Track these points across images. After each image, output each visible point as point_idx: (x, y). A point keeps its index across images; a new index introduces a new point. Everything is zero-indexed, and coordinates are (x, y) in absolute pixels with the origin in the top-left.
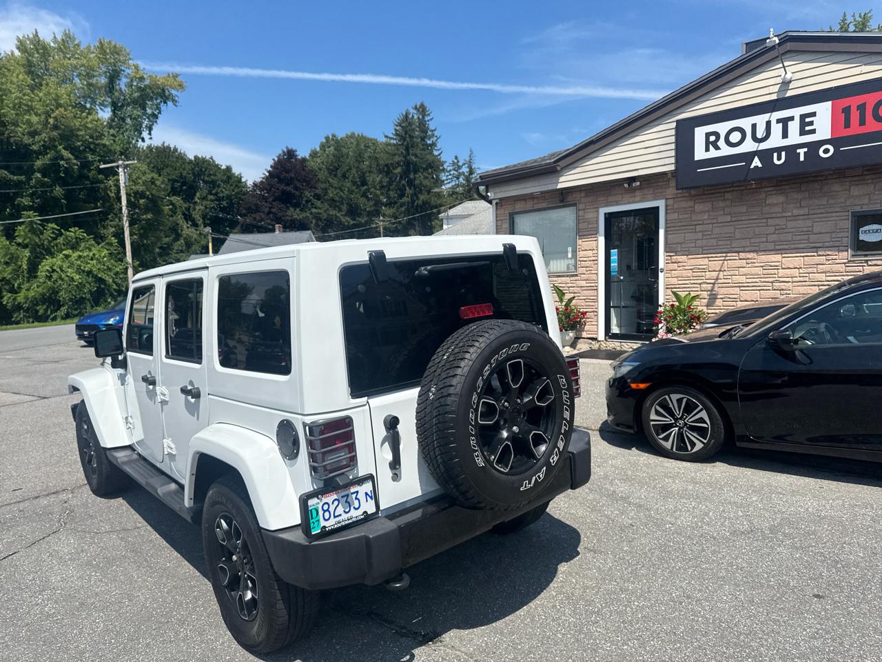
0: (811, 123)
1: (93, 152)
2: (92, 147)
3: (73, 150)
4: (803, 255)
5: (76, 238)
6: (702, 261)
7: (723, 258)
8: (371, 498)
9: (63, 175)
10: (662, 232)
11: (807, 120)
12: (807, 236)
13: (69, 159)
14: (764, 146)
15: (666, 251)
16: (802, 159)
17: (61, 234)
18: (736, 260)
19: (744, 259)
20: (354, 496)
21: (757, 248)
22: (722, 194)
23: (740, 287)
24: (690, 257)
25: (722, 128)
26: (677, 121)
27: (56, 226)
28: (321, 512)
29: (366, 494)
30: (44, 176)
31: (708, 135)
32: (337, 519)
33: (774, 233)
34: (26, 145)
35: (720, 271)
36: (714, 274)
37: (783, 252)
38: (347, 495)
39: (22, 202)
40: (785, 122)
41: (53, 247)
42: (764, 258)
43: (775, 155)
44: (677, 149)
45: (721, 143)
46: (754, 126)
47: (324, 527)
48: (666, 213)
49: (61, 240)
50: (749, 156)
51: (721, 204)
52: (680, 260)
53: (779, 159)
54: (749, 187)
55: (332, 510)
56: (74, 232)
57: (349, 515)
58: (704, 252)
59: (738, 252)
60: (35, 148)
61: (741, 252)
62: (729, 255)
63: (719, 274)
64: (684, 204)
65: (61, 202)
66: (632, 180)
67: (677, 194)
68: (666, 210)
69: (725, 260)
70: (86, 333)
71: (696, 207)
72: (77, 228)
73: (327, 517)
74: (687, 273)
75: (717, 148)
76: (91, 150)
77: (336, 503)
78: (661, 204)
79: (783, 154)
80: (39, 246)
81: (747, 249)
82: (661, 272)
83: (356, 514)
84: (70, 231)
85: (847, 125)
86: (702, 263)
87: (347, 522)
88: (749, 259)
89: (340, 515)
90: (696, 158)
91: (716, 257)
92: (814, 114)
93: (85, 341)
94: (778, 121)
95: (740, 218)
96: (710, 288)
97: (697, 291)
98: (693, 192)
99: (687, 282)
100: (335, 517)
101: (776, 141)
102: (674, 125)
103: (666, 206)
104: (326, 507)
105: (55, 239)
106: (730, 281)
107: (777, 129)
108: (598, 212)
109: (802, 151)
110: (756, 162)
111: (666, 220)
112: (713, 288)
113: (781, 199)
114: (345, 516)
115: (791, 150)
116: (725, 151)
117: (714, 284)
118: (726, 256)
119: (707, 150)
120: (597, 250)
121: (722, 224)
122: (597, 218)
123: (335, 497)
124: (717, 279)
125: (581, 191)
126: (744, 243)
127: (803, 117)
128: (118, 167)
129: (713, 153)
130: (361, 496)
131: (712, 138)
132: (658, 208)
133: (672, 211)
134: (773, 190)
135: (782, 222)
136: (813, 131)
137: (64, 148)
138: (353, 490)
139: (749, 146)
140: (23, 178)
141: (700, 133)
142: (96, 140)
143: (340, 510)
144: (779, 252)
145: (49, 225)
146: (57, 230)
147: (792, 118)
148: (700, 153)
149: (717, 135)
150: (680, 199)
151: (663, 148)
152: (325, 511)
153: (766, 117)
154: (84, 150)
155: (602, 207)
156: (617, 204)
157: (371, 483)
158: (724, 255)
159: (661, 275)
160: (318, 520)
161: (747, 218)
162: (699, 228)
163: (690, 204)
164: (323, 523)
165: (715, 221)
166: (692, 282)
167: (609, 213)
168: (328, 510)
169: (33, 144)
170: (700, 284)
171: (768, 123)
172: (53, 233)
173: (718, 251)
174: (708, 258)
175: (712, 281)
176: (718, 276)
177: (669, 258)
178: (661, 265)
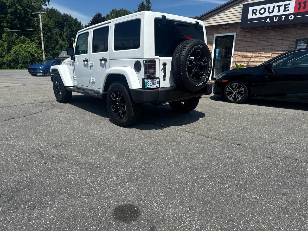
0: (288, 7)
1: (29, 8)
2: (28, 6)
3: (22, 6)
4: (279, 53)
5: (24, 40)
6: (246, 54)
7: (253, 53)
8: (158, 83)
9: (19, 16)
10: (234, 44)
11: (287, 6)
12: (281, 47)
13: (21, 9)
14: (271, 15)
15: (235, 50)
16: (283, 20)
17: (18, 38)
18: (257, 54)
19: (259, 54)
20: (155, 81)
21: (264, 50)
22: (255, 31)
23: (257, 63)
24: (242, 52)
25: (258, 8)
26: (244, 5)
27: (16, 35)
28: (147, 83)
29: (157, 82)
30: (11, 15)
31: (253, 10)
32: (151, 86)
33: (270, 45)
34: (4, 3)
35: (251, 57)
36: (249, 58)
37: (272, 52)
38: (153, 81)
39: (4, 25)
40: (279, 7)
41: (16, 42)
42: (266, 53)
43: (275, 18)
44: (242, 15)
45: (257, 13)
46: (269, 8)
47: (148, 87)
48: (236, 37)
49: (18, 40)
50: (266, 18)
51: (254, 35)
52: (239, 53)
53: (276, 19)
54: (264, 29)
55: (150, 83)
56: (23, 37)
57: (153, 86)
58: (247, 51)
59: (258, 51)
60: (8, 4)
61: (259, 51)
62: (255, 52)
63: (251, 59)
64: (242, 34)
65: (18, 26)
66: (226, 25)
67: (240, 31)
68: (236, 36)
69: (253, 54)
70: (32, 71)
71: (246, 35)
72: (24, 36)
73: (148, 85)
74: (241, 58)
75: (256, 15)
76: (28, 7)
77: (151, 82)
78: (235, 34)
79: (277, 18)
80: (11, 41)
81: (261, 50)
82: (232, 57)
83: (155, 86)
84: (22, 37)
85: (299, 9)
86: (246, 55)
87: (153, 88)
88: (261, 54)
89: (151, 85)
90: (249, 18)
91: (251, 53)
92: (289, 4)
93: (31, 74)
94: (277, 6)
95: (260, 40)
96: (247, 63)
97: (243, 64)
98: (246, 30)
99: (240, 61)
100: (150, 85)
101: (275, 13)
102: (242, 6)
103: (236, 35)
104: (148, 82)
105: (16, 39)
106: (254, 61)
107: (276, 9)
108: (213, 36)
109: (283, 17)
110: (268, 20)
111: (236, 40)
112: (248, 63)
113: (274, 34)
114: (152, 86)
115: (280, 16)
116: (259, 16)
117: (249, 62)
118: (254, 53)
119: (253, 15)
120: (212, 49)
121: (254, 42)
122: (213, 38)
123: (150, 80)
124: (250, 60)
125: (208, 28)
126: (261, 48)
127: (285, 5)
128: (39, 14)
129: (254, 16)
130: (156, 82)
131: (255, 11)
132: (233, 35)
133: (238, 37)
134: (272, 31)
135: (274, 41)
136: (288, 10)
137: (18, 6)
138: (154, 80)
139: (267, 14)
140: (4, 16)
141: (251, 9)
142: (30, 3)
143: (151, 84)
144: (271, 52)
145: (14, 34)
146: (17, 36)
147: (282, 5)
148: (250, 16)
149: (256, 10)
150: (241, 33)
151: (238, 14)
152: (148, 83)
153: (273, 4)
154: (26, 7)
155: (215, 34)
156: (220, 34)
157: (158, 79)
158: (253, 52)
159: (232, 58)
160: (147, 85)
161: (262, 40)
162: (246, 43)
163: (244, 34)
164: (147, 86)
165: (252, 41)
166: (242, 61)
167: (217, 37)
168: (149, 83)
169: (7, 3)
170: (244, 62)
171: (274, 7)
172: (16, 37)
173: (251, 51)
174: (248, 53)
175: (248, 61)
176: (250, 59)
177: (235, 52)
178: (232, 55)
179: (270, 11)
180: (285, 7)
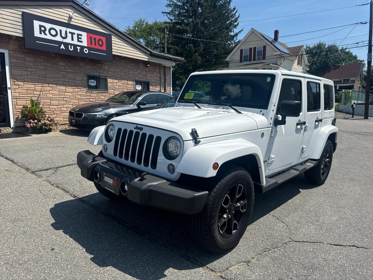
0: (81, 38)
4: (73, 88)
6: (31, 86)
7: (42, 86)
10: (7, 68)
11: (80, 36)
12: (74, 81)
14: (65, 41)
15: (11, 78)
16: (79, 51)
18: (48, 87)
19: (51, 87)
21: (56, 83)
22: (39, 56)
23: (50, 99)
24: (25, 83)
25: (48, 26)
26: (23, 12)
31: (41, 26)
33: (62, 78)
35: (41, 91)
36: (38, 93)
37: (66, 86)
40: (72, 34)
42: (59, 87)
43: (70, 46)
45: (47, 32)
46: (61, 31)
48: (10, 58)
50: (59, 43)
51: (39, 60)
52: (20, 84)
53: (71, 48)
54: (51, 55)
58: (32, 81)
59: (49, 84)
61: (50, 84)
62: (44, 84)
63: (40, 93)
64: (20, 56)
67: (15, 49)
68: (10, 56)
69: (43, 86)
71: (26, 58)
74: (24, 91)
75: (45, 34)
78: (6, 52)
79: (72, 47)
81: (52, 83)
82: (9, 89)
85: (91, 44)
86: (31, 87)
88: (53, 87)
90: (35, 35)
91: (39, 85)
92: (81, 35)
94: (70, 33)
95: (48, 69)
96: (36, 99)
98: (24, 50)
99: (25, 96)
101: (68, 40)
102: (20, 13)
103: (10, 54)
106: (46, 96)
107: (69, 36)
109: (78, 48)
111: (10, 62)
112: (38, 99)
113: (64, 64)
115: (75, 46)
116: (49, 37)
117: (38, 97)
118: (43, 85)
119: (41, 33)
121: (40, 70)
124: (40, 95)
126: (52, 80)
127: (78, 35)
129: (43, 36)
131: (43, 29)
132: (4, 54)
133: (13, 57)
134: (60, 60)
135: (65, 73)
136: (81, 42)
141: (37, 24)
144: (65, 86)
147: (74, 34)
148: (37, 34)
149: (45, 28)
150: (17, 52)
151: (14, 23)
153: (65, 29)
158: (42, 84)
159: (9, 91)
161: (51, 69)
162: (28, 69)
163: (23, 56)
165: (37, 68)
166: (27, 96)
170: (31, 97)
171: (66, 32)
173: (39, 82)
174: (35, 84)
175: (38, 96)
176: (40, 94)
177: (13, 82)
178: (9, 85)
179: (63, 35)
180: (78, 38)
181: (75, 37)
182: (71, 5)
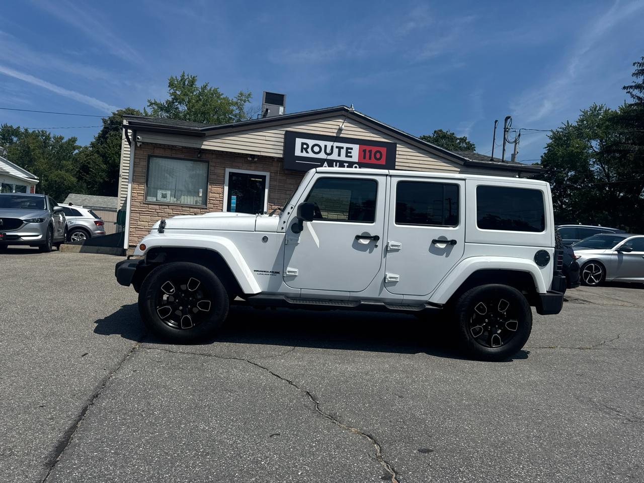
0: (350, 153)
10: (267, 191)
11: (349, 151)
14: (329, 157)
15: (269, 201)
26: (286, 131)
31: (303, 144)
40: (340, 148)
43: (334, 163)
44: (285, 146)
45: (309, 150)
46: (326, 146)
48: (270, 181)
50: (323, 161)
64: (280, 178)
66: (253, 156)
67: (277, 171)
68: (270, 178)
71: (287, 180)
75: (307, 152)
78: (267, 174)
79: (338, 164)
85: (365, 158)
90: (295, 154)
92: (352, 149)
94: (337, 147)
98: (286, 172)
101: (335, 156)
102: (284, 133)
103: (270, 176)
107: (336, 151)
108: (225, 170)
109: (346, 165)
110: (326, 165)
111: (270, 184)
116: (311, 155)
119: (302, 152)
120: (223, 194)
122: (224, 174)
125: (213, 154)
127: (347, 148)
129: (304, 154)
131: (305, 146)
132: (265, 176)
133: (273, 180)
136: (351, 157)
139: (323, 155)
141: (299, 141)
147: (343, 148)
148: (298, 152)
149: (307, 145)
150: (278, 174)
151: (276, 143)
153: (331, 143)
155: (227, 168)
156: (239, 168)
162: (288, 192)
163: (284, 178)
167: (232, 173)
171: (332, 147)
177: (270, 206)
179: (328, 151)
180: (347, 152)
181: (343, 152)
182: (343, 114)
